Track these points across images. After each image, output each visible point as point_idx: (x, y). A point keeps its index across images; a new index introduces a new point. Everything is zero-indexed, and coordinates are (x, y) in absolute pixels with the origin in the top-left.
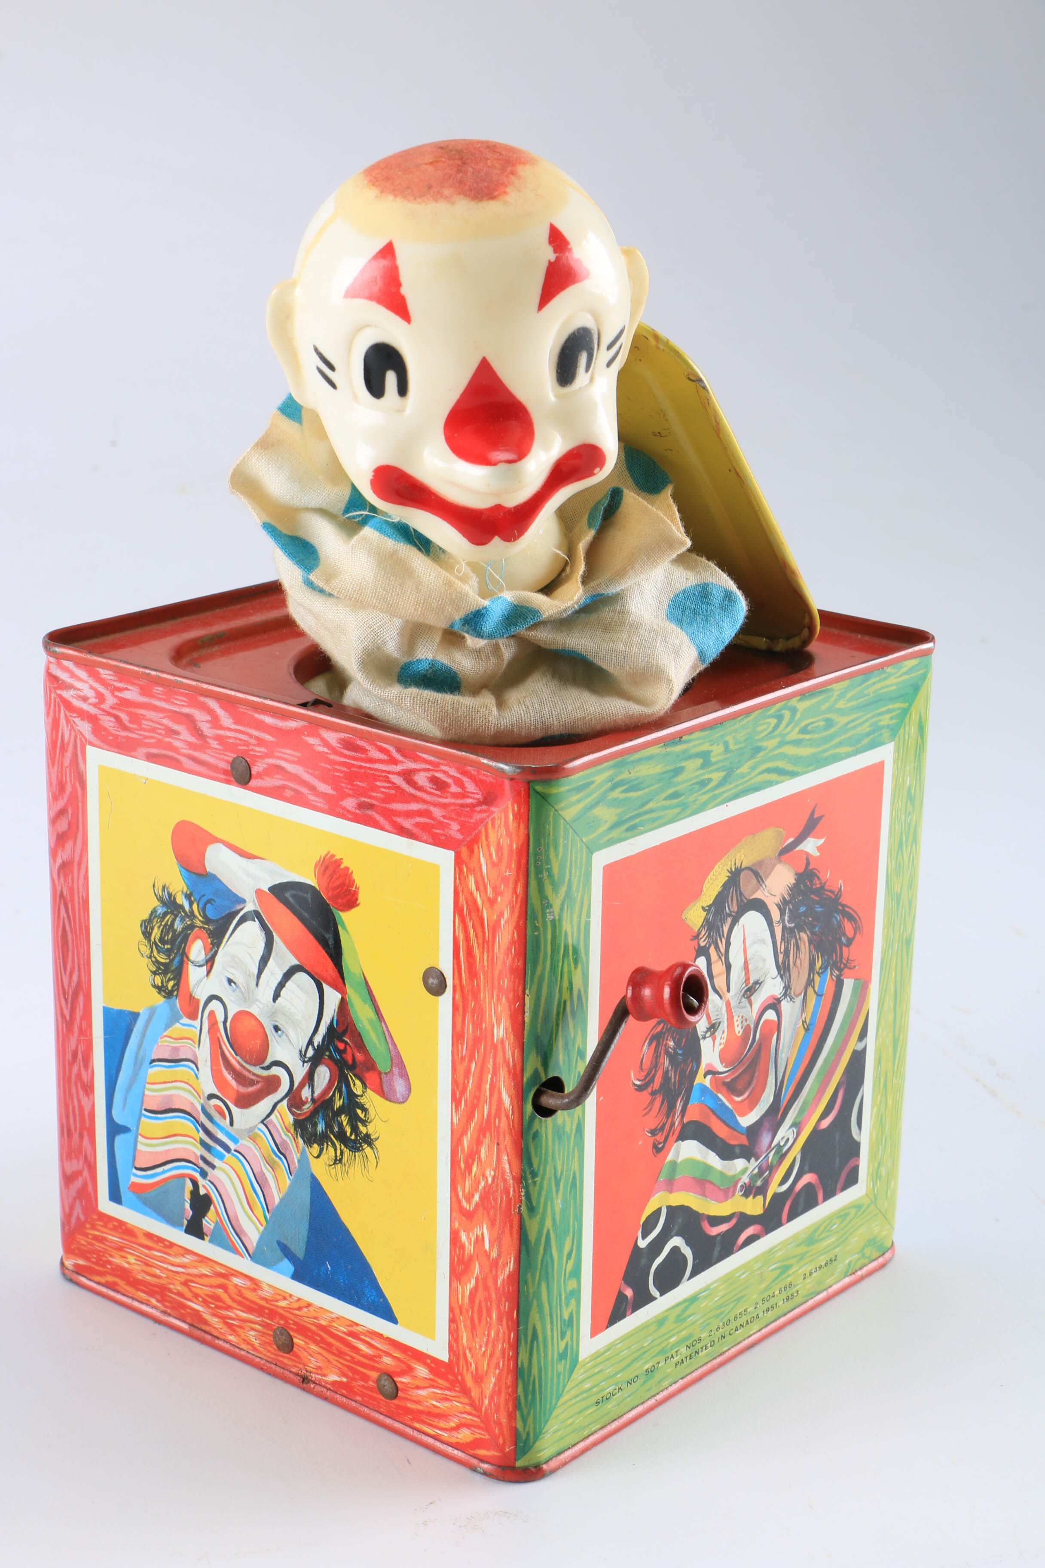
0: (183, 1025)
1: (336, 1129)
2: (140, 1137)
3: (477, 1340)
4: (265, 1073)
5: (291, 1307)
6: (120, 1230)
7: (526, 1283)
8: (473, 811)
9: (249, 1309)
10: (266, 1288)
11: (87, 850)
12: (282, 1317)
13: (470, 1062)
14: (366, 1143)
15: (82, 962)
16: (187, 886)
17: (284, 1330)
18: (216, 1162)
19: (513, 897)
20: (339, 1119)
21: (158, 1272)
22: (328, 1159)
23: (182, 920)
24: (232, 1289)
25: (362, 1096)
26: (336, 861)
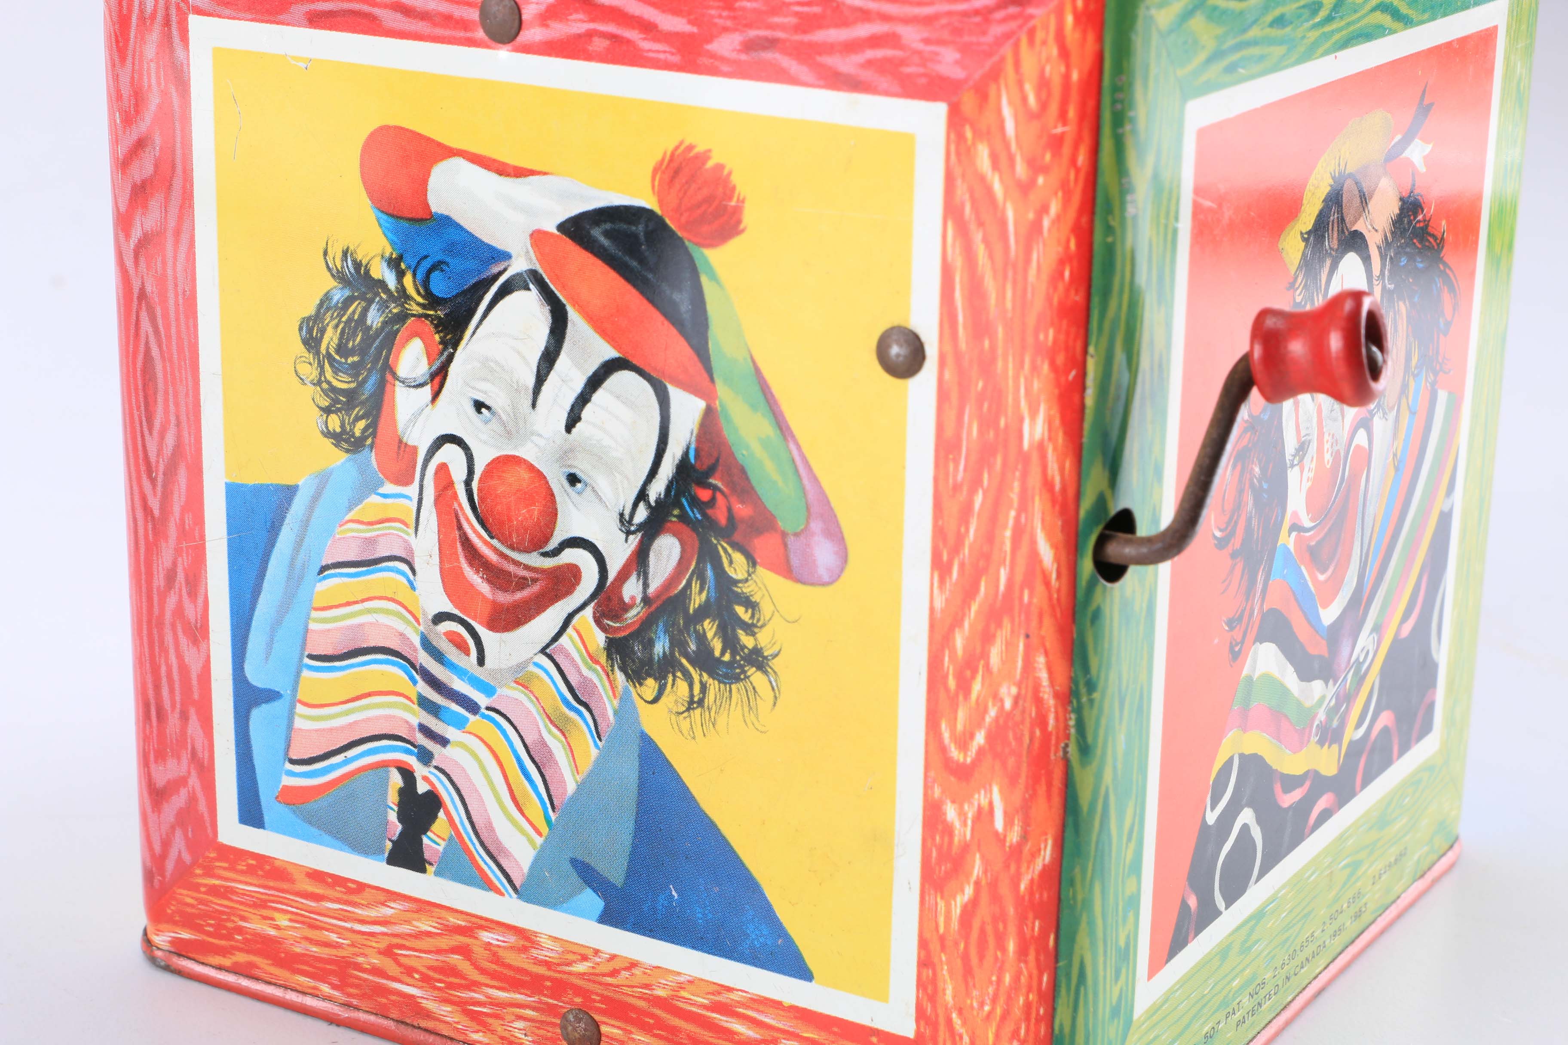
0: (385, 496)
1: (693, 647)
2: (298, 705)
3: (975, 993)
4: (549, 563)
5: (597, 971)
6: (260, 873)
7: (1072, 883)
8: (987, 20)
9: (514, 985)
10: (548, 943)
11: (191, 206)
12: (578, 991)
13: (972, 492)
14: (753, 666)
15: (183, 409)
16: (393, 244)
17: (583, 1012)
18: (450, 732)
19: (1068, 173)
20: (699, 627)
21: (334, 937)
22: (676, 702)
23: (384, 306)
24: (479, 952)
25: (746, 580)
26: (697, 157)
